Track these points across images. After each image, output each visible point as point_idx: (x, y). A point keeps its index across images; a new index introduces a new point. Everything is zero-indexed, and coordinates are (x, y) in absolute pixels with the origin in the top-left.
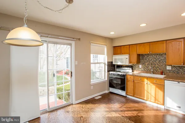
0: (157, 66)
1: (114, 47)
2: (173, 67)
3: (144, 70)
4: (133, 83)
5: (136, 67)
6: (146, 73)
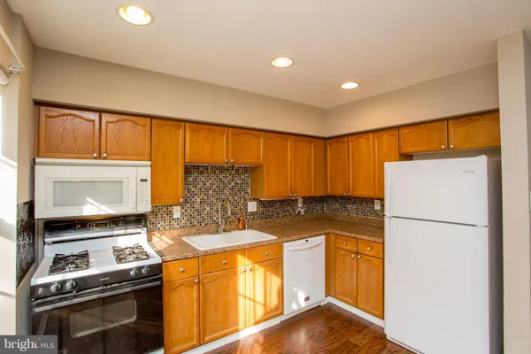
3: (188, 223)
4: (198, 285)
5: (159, 215)
6: (199, 234)
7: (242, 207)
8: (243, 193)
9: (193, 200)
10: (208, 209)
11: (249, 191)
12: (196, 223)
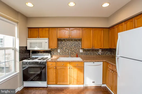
0: (73, 50)
1: (29, 28)
2: (84, 50)
3: (62, 54)
4: (55, 69)
5: (55, 51)
6: (64, 57)
7: (78, 51)
8: (78, 47)
9: (63, 48)
10: (67, 51)
11: (81, 46)
12: (64, 54)
